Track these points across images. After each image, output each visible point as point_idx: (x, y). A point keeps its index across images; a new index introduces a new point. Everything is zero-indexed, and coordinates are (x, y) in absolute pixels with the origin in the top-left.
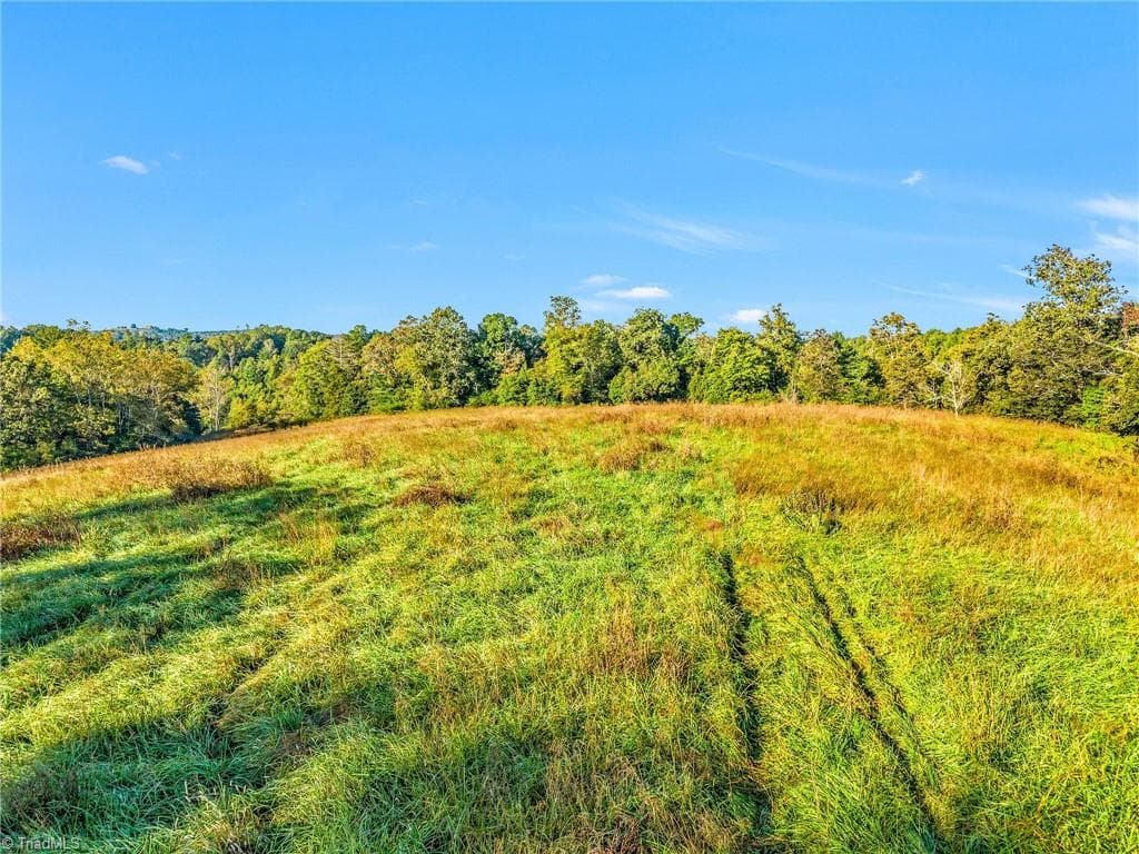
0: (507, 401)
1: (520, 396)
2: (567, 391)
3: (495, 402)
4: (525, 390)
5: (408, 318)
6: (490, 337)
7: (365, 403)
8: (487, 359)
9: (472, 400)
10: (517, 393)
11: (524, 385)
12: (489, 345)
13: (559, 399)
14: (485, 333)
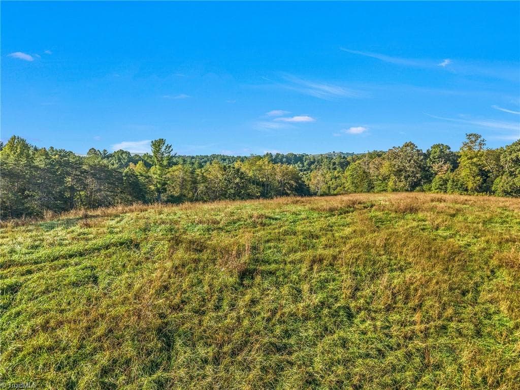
0: (436, 189)
1: (443, 187)
2: (470, 185)
3: (430, 190)
4: (446, 184)
5: (393, 147)
6: (431, 156)
7: (373, 188)
8: (429, 167)
9: (418, 188)
10: (441, 185)
11: (445, 182)
12: (431, 160)
13: (466, 190)
14: (429, 153)
